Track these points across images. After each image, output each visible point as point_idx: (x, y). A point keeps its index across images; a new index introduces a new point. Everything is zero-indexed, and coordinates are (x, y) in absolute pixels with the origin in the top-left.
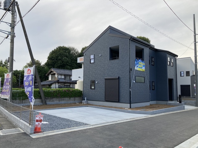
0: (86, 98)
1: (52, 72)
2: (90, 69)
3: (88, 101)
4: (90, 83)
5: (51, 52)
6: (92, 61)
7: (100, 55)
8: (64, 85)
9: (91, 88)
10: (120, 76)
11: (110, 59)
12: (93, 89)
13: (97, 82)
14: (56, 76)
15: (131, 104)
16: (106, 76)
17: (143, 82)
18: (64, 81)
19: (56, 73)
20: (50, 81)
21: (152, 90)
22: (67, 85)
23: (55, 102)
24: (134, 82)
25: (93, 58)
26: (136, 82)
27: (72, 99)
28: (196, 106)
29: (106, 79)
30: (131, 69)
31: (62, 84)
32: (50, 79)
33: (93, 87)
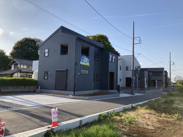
0: (39, 87)
1: (14, 62)
2: (45, 61)
3: (41, 89)
4: (44, 73)
5: (16, 43)
6: (46, 55)
7: (53, 50)
8: (27, 75)
9: (44, 78)
10: (68, 69)
11: (61, 54)
12: (46, 79)
13: (49, 73)
14: (19, 66)
15: (75, 92)
16: (57, 68)
17: (88, 74)
18: (27, 71)
19: (18, 63)
20: (13, 71)
21: (97, 80)
22: (29, 75)
23: (10, 90)
24: (79, 74)
25: (47, 52)
26: (80, 74)
27: (27, 87)
28: (131, 94)
29: (57, 71)
30: (76, 63)
31: (24, 74)
32: (13, 68)
33: (46, 78)
